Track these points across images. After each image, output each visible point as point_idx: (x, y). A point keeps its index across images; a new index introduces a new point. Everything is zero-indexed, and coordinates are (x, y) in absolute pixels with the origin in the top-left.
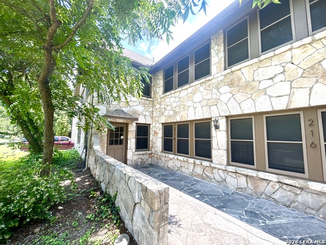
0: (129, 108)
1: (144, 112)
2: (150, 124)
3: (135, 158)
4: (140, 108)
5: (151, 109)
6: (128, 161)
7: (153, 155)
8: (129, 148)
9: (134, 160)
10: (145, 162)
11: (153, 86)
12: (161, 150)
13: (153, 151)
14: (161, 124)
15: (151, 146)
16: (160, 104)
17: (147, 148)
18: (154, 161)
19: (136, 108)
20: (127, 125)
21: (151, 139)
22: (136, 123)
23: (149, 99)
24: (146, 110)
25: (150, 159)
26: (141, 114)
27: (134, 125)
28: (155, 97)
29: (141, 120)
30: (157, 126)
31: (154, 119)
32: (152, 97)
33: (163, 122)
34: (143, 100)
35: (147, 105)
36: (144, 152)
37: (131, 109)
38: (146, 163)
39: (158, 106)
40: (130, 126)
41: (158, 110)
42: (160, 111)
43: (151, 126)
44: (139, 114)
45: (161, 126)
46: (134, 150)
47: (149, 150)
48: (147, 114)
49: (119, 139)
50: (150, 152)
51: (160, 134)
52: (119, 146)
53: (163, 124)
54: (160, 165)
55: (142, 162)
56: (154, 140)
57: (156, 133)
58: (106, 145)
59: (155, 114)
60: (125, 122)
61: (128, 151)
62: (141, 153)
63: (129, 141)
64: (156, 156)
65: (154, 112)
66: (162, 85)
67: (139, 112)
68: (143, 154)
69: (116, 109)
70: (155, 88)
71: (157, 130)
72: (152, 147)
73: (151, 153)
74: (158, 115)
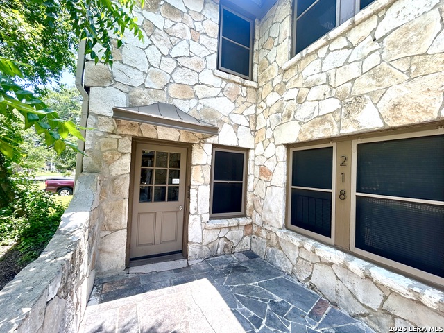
0: (194, 102)
1: (233, 117)
2: (247, 150)
3: (210, 237)
4: (223, 106)
5: (251, 111)
6: (190, 246)
7: (255, 229)
8: (192, 210)
9: (205, 242)
10: (234, 247)
11: (258, 51)
12: (282, 222)
13: (258, 220)
14: (283, 148)
15: (250, 204)
16: (280, 91)
17: (240, 210)
18: (260, 247)
19: (213, 104)
20: (188, 147)
21: (250, 188)
22: (214, 146)
23: (248, 82)
24: (239, 111)
25: (247, 239)
26: (227, 120)
27: (208, 148)
28: (264, 76)
29: (226, 138)
30: (269, 153)
31: (259, 134)
32: (255, 77)
33: (292, 140)
34: (232, 85)
35: (240, 99)
36: (233, 222)
37: (200, 107)
38: (238, 248)
39: (272, 98)
40: (196, 152)
41: (273, 109)
42: (279, 111)
43: (251, 153)
44: (220, 121)
45: (282, 153)
46: (206, 217)
47: (244, 216)
48: (243, 121)
49: (167, 186)
50: (248, 221)
51: (280, 174)
52: (167, 205)
53: (288, 146)
54: (278, 263)
55: (226, 246)
56: (260, 191)
57: (265, 173)
58: (126, 204)
59: (262, 122)
60: (183, 140)
61: (191, 218)
62: (225, 223)
63: (193, 192)
64: (263, 233)
65: (261, 118)
66: (289, 34)
67: (219, 116)
68: (230, 228)
69: (157, 100)
70: (263, 53)
71: (270, 166)
72: (254, 208)
73: (251, 224)
74: (274, 123)
